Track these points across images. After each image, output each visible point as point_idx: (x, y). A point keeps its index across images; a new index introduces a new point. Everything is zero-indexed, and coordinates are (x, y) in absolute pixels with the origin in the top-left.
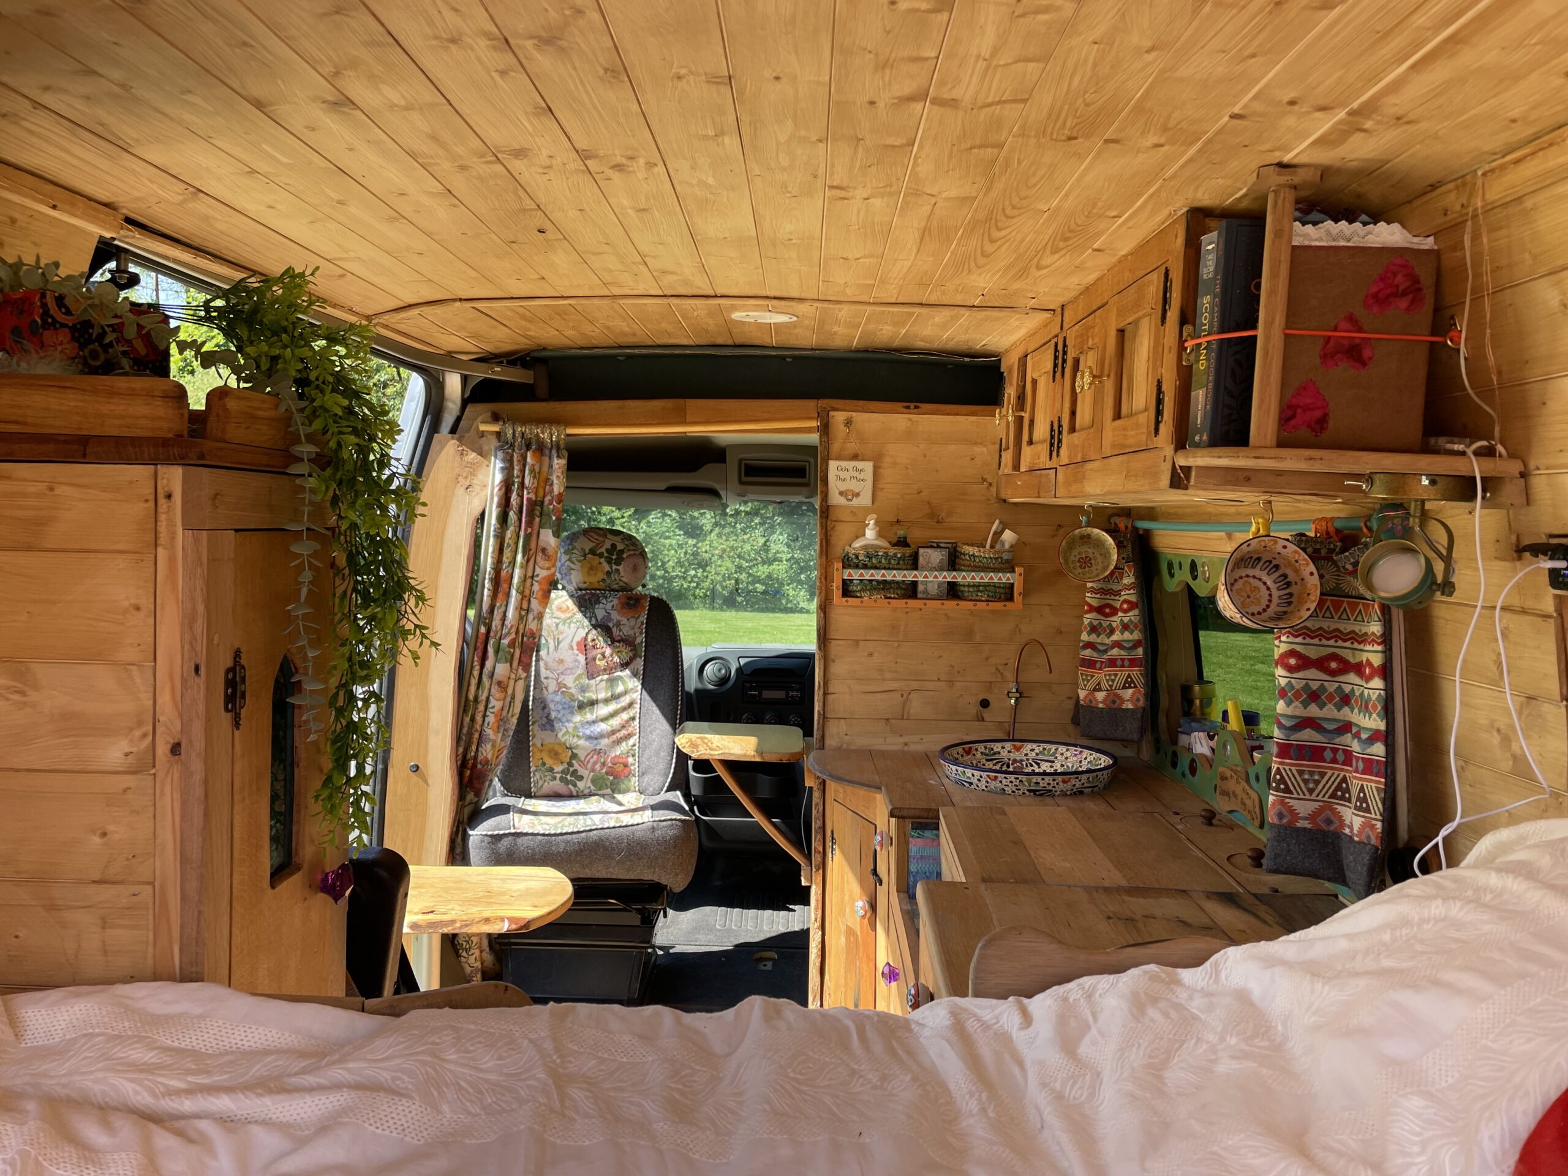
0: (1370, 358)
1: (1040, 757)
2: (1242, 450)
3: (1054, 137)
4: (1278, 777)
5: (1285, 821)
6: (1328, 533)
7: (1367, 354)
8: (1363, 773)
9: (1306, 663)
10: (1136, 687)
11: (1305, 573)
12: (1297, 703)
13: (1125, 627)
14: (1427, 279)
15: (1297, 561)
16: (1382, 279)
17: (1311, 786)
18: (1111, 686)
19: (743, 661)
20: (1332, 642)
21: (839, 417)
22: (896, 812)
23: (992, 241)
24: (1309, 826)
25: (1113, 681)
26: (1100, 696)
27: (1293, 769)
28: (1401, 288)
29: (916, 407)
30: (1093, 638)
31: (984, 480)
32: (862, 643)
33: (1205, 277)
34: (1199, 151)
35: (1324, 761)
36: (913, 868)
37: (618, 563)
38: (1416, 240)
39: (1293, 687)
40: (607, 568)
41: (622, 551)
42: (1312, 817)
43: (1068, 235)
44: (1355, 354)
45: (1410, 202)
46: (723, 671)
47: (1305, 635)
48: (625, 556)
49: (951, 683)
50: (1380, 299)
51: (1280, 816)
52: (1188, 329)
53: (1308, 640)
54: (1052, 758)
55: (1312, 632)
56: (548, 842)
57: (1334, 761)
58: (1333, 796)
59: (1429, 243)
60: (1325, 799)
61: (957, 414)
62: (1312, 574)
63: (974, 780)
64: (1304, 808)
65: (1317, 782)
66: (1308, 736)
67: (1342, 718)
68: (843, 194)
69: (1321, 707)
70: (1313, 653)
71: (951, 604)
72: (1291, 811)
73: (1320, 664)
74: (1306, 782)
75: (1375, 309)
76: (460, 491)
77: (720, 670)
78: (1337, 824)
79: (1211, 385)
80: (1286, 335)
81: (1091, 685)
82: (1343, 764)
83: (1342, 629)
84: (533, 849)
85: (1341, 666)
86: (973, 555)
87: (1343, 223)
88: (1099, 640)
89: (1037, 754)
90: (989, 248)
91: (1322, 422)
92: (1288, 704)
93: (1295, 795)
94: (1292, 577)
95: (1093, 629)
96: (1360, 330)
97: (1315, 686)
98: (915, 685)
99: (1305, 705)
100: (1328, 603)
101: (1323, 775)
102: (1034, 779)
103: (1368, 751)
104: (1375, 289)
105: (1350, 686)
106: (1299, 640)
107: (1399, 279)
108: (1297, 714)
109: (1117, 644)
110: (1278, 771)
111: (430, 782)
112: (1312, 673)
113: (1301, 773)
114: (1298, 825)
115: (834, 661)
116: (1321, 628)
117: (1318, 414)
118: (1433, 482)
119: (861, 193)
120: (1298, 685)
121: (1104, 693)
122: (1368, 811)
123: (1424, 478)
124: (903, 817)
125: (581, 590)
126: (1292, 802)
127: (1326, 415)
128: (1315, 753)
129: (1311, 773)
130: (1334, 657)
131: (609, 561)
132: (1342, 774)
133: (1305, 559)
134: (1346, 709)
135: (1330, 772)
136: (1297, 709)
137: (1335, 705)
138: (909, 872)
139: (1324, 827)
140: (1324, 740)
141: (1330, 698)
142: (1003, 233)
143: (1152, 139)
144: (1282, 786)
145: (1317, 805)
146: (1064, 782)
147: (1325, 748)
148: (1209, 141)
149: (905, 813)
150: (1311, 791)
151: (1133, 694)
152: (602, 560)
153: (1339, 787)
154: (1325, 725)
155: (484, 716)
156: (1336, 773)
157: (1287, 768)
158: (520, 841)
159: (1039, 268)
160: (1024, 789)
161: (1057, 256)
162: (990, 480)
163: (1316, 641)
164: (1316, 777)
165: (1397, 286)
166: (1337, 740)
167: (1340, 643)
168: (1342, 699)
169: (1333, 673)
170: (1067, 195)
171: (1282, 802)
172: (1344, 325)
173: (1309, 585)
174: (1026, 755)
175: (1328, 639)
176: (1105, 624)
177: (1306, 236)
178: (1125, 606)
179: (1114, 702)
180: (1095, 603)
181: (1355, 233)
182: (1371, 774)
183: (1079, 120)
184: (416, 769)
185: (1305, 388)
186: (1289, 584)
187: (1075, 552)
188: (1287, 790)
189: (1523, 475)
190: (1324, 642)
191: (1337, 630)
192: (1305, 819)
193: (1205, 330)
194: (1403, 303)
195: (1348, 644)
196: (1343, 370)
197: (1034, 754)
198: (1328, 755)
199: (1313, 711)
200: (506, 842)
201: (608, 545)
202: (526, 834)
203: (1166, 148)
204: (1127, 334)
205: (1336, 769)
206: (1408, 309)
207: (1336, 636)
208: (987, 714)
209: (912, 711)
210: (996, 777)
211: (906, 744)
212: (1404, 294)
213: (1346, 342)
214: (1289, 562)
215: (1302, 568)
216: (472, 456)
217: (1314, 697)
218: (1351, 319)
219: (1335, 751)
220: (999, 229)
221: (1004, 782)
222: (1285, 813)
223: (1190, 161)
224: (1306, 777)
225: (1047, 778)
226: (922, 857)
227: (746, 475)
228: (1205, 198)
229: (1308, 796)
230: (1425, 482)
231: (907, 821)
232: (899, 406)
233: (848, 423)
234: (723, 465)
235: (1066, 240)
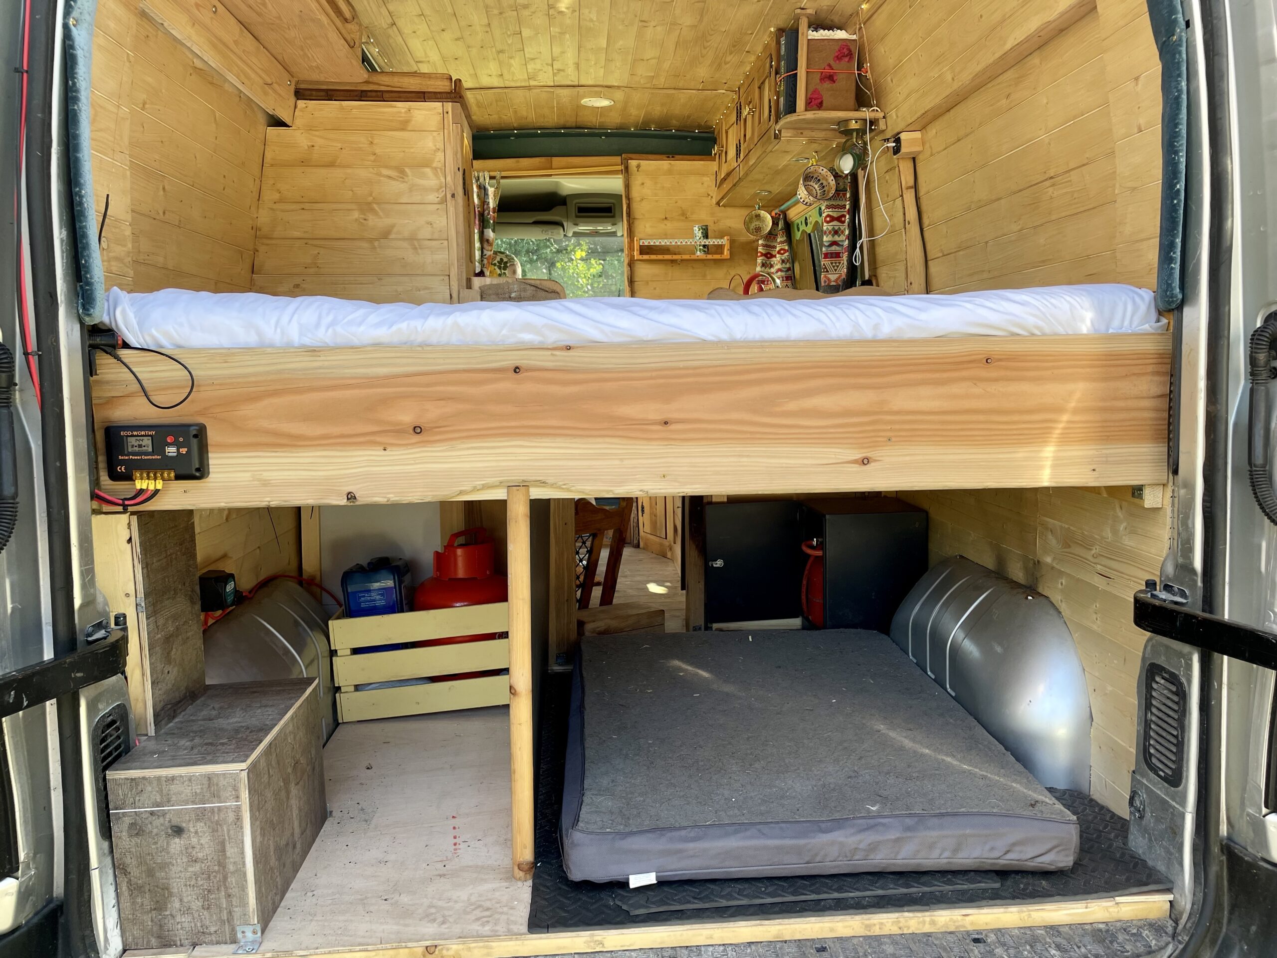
0: (836, 80)
2: (794, 114)
4: (824, 267)
5: (827, 284)
7: (835, 78)
9: (833, 219)
11: (830, 180)
12: (830, 236)
14: (854, 50)
15: (827, 176)
16: (839, 50)
21: (633, 163)
23: (705, 48)
24: (835, 285)
27: (829, 263)
28: (846, 53)
29: (673, 157)
30: (763, 269)
31: (709, 195)
32: (650, 283)
33: (782, 54)
37: (505, 269)
38: (850, 36)
39: (828, 229)
40: (499, 272)
41: (506, 263)
42: (836, 281)
43: (735, 44)
44: (831, 78)
45: (846, 22)
48: (508, 265)
50: (838, 58)
52: (778, 76)
53: (834, 210)
55: (835, 207)
59: (855, 37)
61: (694, 160)
62: (833, 180)
64: (833, 278)
65: (838, 266)
66: (834, 249)
68: (645, 24)
69: (839, 237)
70: (835, 215)
72: (829, 279)
73: (838, 219)
74: (834, 267)
75: (837, 61)
79: (785, 95)
80: (807, 72)
87: (826, 31)
90: (704, 52)
91: (821, 103)
92: (827, 237)
93: (830, 273)
94: (825, 183)
95: (763, 266)
96: (833, 69)
97: (836, 228)
99: (833, 236)
101: (840, 264)
104: (837, 54)
106: (831, 210)
107: (845, 50)
108: (830, 240)
110: (824, 264)
112: (835, 223)
113: (832, 263)
114: (831, 285)
116: (838, 205)
117: (819, 101)
118: (856, 122)
119: (653, 24)
120: (830, 228)
126: (829, 276)
127: (823, 98)
128: (837, 255)
129: (836, 264)
130: (843, 215)
131: (500, 268)
133: (830, 174)
136: (830, 238)
140: (840, 249)
142: (709, 44)
145: (838, 275)
150: (836, 270)
152: (496, 267)
154: (841, 243)
157: (827, 262)
159: (726, 63)
161: (732, 56)
162: (712, 195)
163: (836, 210)
165: (844, 53)
169: (843, 222)
170: (731, 24)
171: (825, 277)
172: (827, 68)
173: (832, 185)
176: (768, 262)
177: (814, 36)
180: (764, 252)
181: (830, 35)
185: (813, 92)
186: (823, 187)
187: (753, 225)
188: (827, 271)
189: (884, 117)
190: (840, 210)
193: (783, 73)
194: (847, 59)
196: (827, 85)
199: (836, 238)
201: (498, 259)
204: (762, 87)
206: (848, 62)
212: (847, 56)
213: (828, 74)
214: (825, 177)
215: (830, 178)
217: (836, 233)
218: (829, 65)
220: (707, 42)
222: (827, 281)
223: (771, 7)
224: (834, 265)
227: (579, 212)
228: (782, 25)
229: (835, 273)
230: (854, 122)
232: (664, 157)
233: (638, 166)
234: (565, 207)
235: (734, 46)
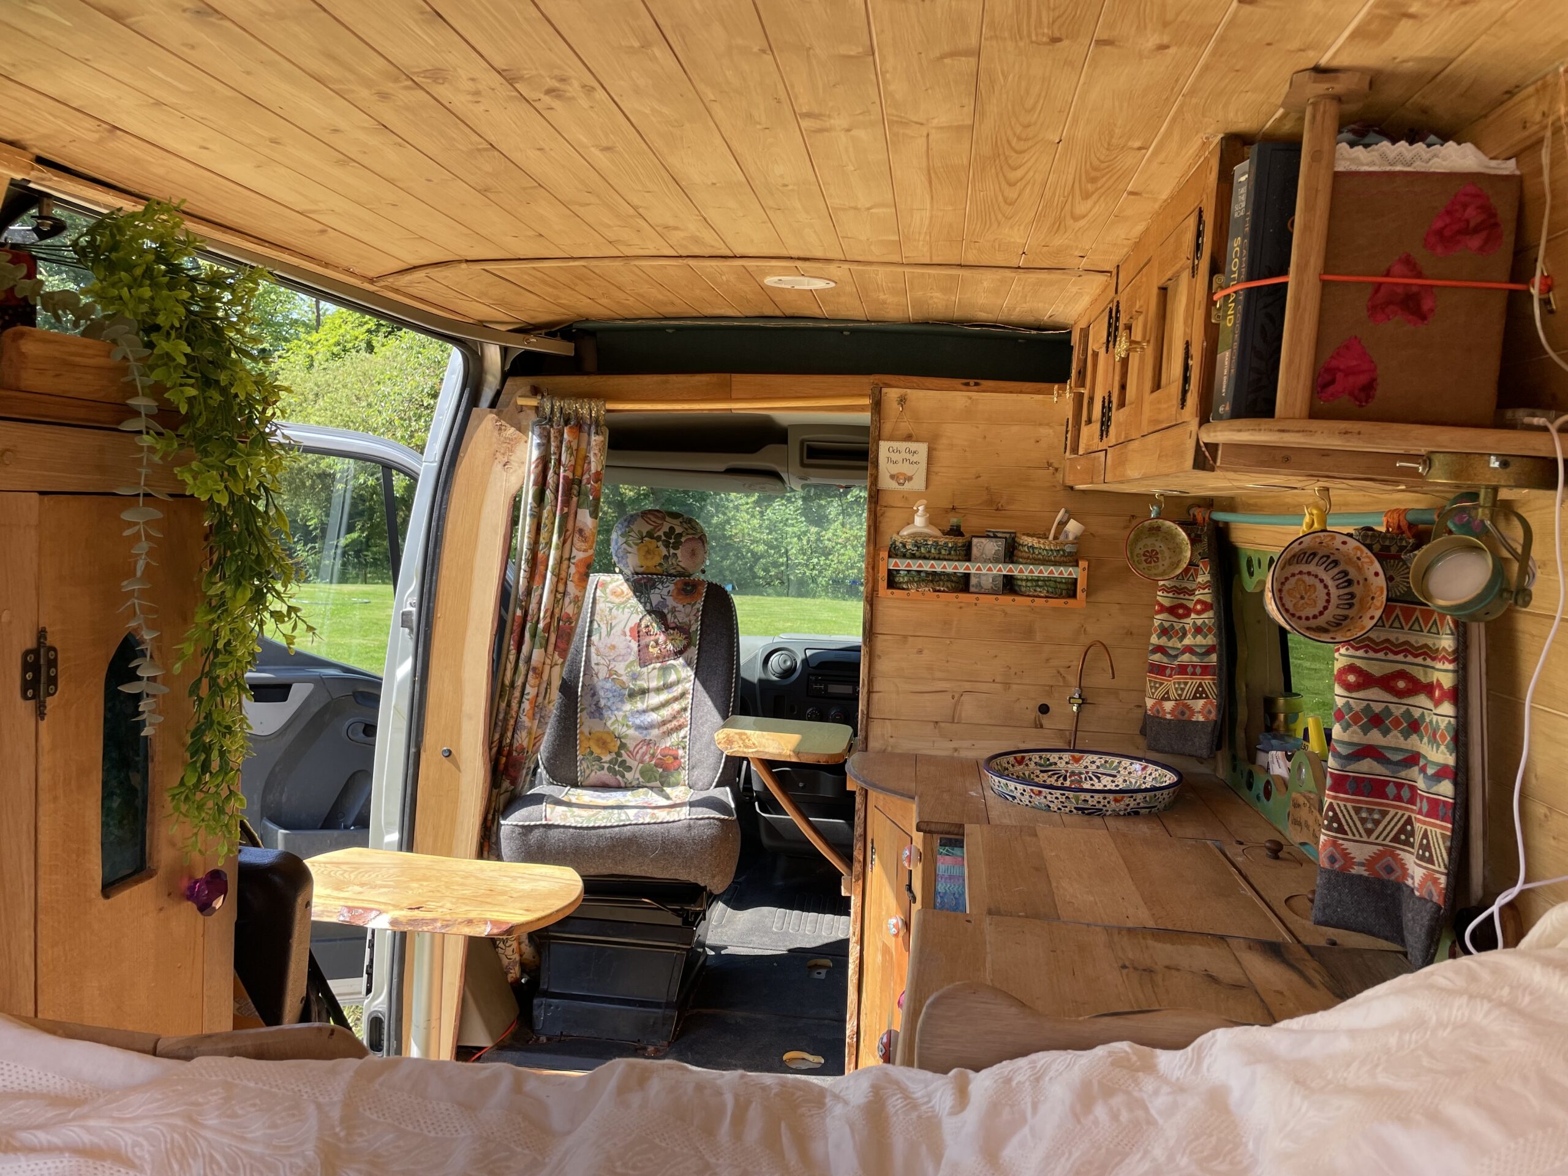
0: (1432, 310)
1: (1101, 770)
2: (1265, 422)
3: (1034, 38)
4: (1331, 814)
5: (1337, 866)
6: (1399, 527)
7: (1427, 304)
8: (1427, 815)
9: (1366, 680)
10: (1207, 697)
11: (1370, 574)
12: (1355, 728)
13: (1198, 630)
14: (1506, 213)
15: (1359, 559)
16: (1448, 212)
17: (1370, 826)
18: (1180, 696)
19: (809, 653)
20: (1400, 657)
21: (892, 394)
22: (924, 826)
23: (1012, 184)
24: (1366, 874)
25: (1183, 690)
26: (1168, 706)
27: (1349, 805)
28: (1472, 224)
29: (976, 384)
30: (1163, 641)
31: (1049, 465)
32: (910, 639)
33: (1236, 215)
34: (1214, 52)
35: (1387, 798)
36: (941, 887)
37: (676, 548)
38: (1493, 163)
39: (1351, 709)
40: (664, 552)
41: (680, 535)
42: (1369, 863)
43: (1093, 174)
44: (1412, 305)
45: (1485, 116)
46: (789, 663)
47: (1367, 648)
48: (683, 540)
49: (1007, 685)
50: (1445, 237)
51: (1332, 859)
52: (1218, 279)
53: (1371, 654)
54: (1114, 772)
55: (1377, 644)
56: (580, 835)
57: (1399, 798)
58: (1396, 839)
59: (1509, 167)
60: (1387, 842)
61: (1021, 392)
62: (1377, 574)
63: (1017, 794)
64: (1360, 852)
65: (1377, 823)
66: (1367, 767)
67: (1409, 748)
68: (820, 124)
69: (1385, 733)
70: (1376, 669)
71: (1006, 600)
72: (1345, 855)
73: (1386, 683)
74: (1363, 821)
75: (1439, 249)
76: (498, 468)
77: (785, 662)
78: (1399, 873)
79: (1236, 345)
80: (1325, 284)
81: (1159, 693)
82: (1408, 803)
83: (1413, 642)
84: (564, 842)
85: (1411, 686)
86: (1032, 547)
87: (1403, 144)
88: (1170, 644)
89: (1098, 767)
90: (1012, 194)
91: (1368, 389)
92: (1345, 730)
93: (1350, 836)
94: (1353, 574)
95: (1164, 632)
96: (1419, 275)
97: (1377, 708)
98: (968, 686)
99: (1365, 730)
100: (1398, 611)
101: (1384, 814)
102: (1083, 796)
103: (1433, 790)
104: (1440, 224)
105: (1421, 710)
106: (1360, 653)
107: (1470, 212)
108: (1355, 740)
109: (1189, 649)
110: (1331, 806)
111: (462, 767)
112: (1374, 693)
113: (1358, 810)
114: (1353, 872)
115: (879, 657)
116: (1387, 641)
117: (1363, 379)
118: (1504, 464)
119: (839, 122)
120: (1358, 707)
121: (1173, 703)
122: (1431, 861)
123: (1493, 458)
124: (931, 832)
125: (637, 574)
126: (1346, 844)
127: (1374, 380)
128: (1377, 788)
129: (1370, 811)
130: (1402, 675)
131: (667, 546)
132: (1407, 814)
133: (1368, 557)
134: (1415, 737)
135: (1392, 812)
136: (1355, 735)
137: (1401, 732)
138: (936, 892)
139: (1384, 875)
140: (1388, 773)
141: (1397, 723)
142: (1019, 173)
143: (1152, 40)
144: (1335, 825)
145: (1375, 848)
146: (1116, 800)
147: (1389, 782)
148: (1222, 39)
149: (933, 827)
150: (1369, 832)
151: (1205, 705)
152: (660, 543)
153: (1402, 830)
154: (1389, 755)
155: (520, 702)
156: (1400, 812)
157: (1341, 803)
158: (552, 833)
159: (1076, 218)
160: (1071, 806)
161: (1090, 203)
162: (1056, 466)
163: (1381, 655)
164: (1376, 816)
165: (1468, 221)
166: (1403, 774)
167: (1410, 659)
168: (1410, 725)
169: (1400, 694)
170: (1076, 120)
171: (1334, 844)
172: (1398, 269)
173: (1373, 588)
174: (1086, 767)
175: (1396, 653)
176: (1177, 626)
177: (1353, 160)
178: (1199, 607)
179: (1183, 713)
180: (1166, 603)
181: (1418, 156)
182: (1437, 819)
183: (1057, 14)
184: (449, 754)
185: (1347, 347)
186: (1350, 583)
187: (1140, 545)
188: (1341, 830)
190: (1391, 657)
191: (1407, 643)
192: (1361, 864)
193: (1234, 279)
194: (1475, 242)
195: (1420, 660)
196: (1397, 326)
197: (1094, 767)
198: (1391, 790)
199: (1375, 737)
200: (537, 833)
201: (666, 528)
202: (558, 826)
203: (1172, 51)
204: (1169, 291)
205: (1400, 808)
206: (1481, 249)
207: (1406, 650)
208: (1045, 720)
209: (963, 715)
210: (1040, 792)
211: (956, 750)
212: (1476, 230)
213: (1400, 290)
214: (1350, 559)
215: (1366, 566)
216: (511, 431)
217: (1376, 721)
218: (1408, 262)
219: (1399, 786)
220: (1015, 169)
221: (1049, 797)
222: (1337, 856)
223: (1206, 68)
224: (1364, 815)
225: (1096, 796)
226: (951, 877)
227: (809, 457)
228: (1243, 123)
229: (1365, 839)
230: (1495, 464)
231: (935, 836)
232: (958, 382)
233: (902, 400)
234: (785, 446)
235: (1093, 180)
